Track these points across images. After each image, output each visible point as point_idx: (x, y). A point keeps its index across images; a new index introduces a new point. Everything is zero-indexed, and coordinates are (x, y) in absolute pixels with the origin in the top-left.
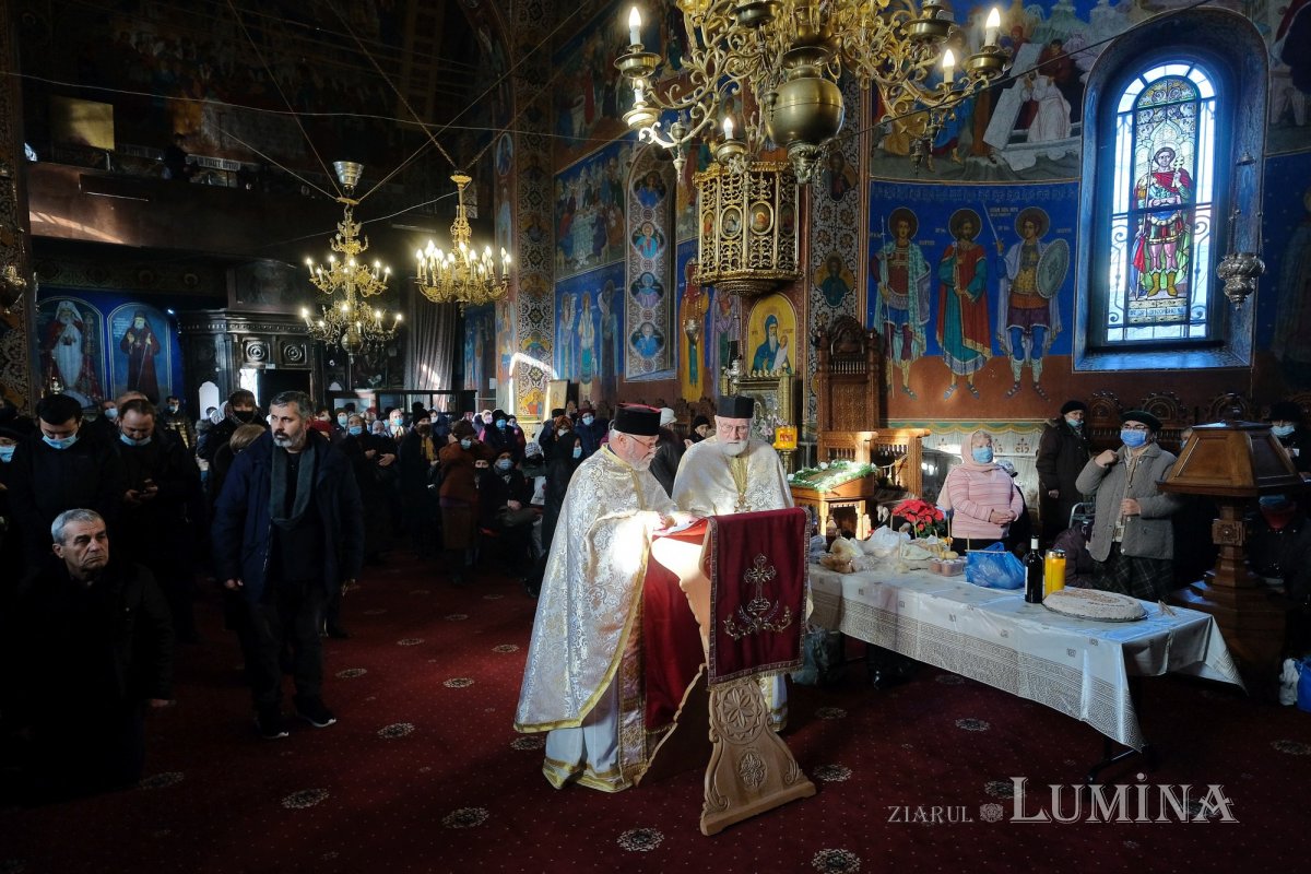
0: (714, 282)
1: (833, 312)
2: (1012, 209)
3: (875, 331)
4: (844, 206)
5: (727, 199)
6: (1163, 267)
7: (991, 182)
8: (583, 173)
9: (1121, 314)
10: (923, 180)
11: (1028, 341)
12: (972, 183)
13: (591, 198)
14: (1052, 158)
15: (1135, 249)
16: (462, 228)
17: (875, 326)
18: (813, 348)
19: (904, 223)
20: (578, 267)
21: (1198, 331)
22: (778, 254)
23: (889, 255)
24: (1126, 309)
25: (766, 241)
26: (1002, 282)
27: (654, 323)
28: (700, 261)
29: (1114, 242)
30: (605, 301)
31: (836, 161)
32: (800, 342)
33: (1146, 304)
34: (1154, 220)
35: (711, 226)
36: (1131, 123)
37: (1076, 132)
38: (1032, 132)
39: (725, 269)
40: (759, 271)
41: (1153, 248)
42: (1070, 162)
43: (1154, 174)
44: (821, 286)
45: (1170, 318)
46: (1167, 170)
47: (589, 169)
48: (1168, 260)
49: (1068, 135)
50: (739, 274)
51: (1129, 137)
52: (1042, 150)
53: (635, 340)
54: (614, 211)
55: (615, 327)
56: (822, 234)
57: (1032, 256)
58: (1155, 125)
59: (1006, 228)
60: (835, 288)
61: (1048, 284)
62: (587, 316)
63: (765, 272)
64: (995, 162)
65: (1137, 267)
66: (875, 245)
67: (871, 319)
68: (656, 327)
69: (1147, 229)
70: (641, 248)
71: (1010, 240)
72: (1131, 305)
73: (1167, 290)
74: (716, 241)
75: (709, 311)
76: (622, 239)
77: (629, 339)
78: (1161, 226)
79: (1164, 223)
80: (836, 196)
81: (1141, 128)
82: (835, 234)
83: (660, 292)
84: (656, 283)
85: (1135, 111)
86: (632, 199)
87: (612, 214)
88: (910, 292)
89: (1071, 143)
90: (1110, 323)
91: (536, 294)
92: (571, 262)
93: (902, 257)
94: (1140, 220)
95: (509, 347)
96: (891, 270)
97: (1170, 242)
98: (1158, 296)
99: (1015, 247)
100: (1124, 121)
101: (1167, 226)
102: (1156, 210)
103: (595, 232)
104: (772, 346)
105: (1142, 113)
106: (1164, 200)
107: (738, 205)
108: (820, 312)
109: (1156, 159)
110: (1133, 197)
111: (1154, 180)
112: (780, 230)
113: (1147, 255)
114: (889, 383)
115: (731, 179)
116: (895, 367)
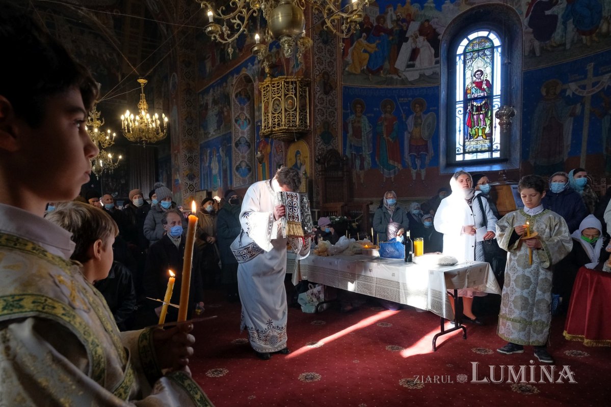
0: (270, 134)
1: (327, 148)
2: (409, 99)
3: (346, 156)
4: (330, 98)
5: (274, 94)
6: (480, 125)
7: (399, 86)
8: (211, 90)
9: (462, 148)
10: (368, 85)
11: (419, 161)
12: (390, 87)
13: (215, 102)
14: (427, 74)
15: (467, 118)
16: (143, 105)
17: (347, 154)
18: (317, 164)
19: (359, 106)
20: (210, 136)
21: (496, 155)
22: (299, 120)
23: (352, 121)
24: (464, 146)
25: (293, 114)
26: (406, 133)
27: (246, 160)
28: (263, 125)
29: (457, 115)
30: (223, 151)
31: (326, 76)
32: (311, 162)
33: (473, 143)
34: (475, 104)
35: (267, 107)
36: (463, 59)
37: (437, 62)
38: (417, 63)
39: (274, 127)
40: (290, 128)
41: (475, 116)
42: (435, 76)
43: (474, 82)
44: (320, 135)
45: (483, 149)
46: (480, 80)
47: (214, 89)
48: (482, 122)
49: (434, 63)
50: (281, 130)
51: (462, 66)
52: (422, 71)
53: (238, 169)
54: (226, 107)
55: (228, 163)
56: (320, 110)
57: (419, 121)
58: (474, 59)
59: (407, 108)
60: (327, 136)
61: (427, 133)
62: (215, 159)
63: (294, 128)
64: (400, 77)
65: (468, 126)
66: (345, 116)
67: (345, 151)
68: (248, 163)
69: (472, 108)
70: (239, 125)
71: (408, 113)
72: (466, 143)
73: (482, 136)
74: (270, 115)
75: (271, 153)
76: (230, 121)
77: (234, 168)
78: (478, 106)
79: (479, 105)
80: (326, 93)
81: (467, 61)
82: (326, 111)
83: (249, 146)
84: (247, 142)
85: (465, 53)
86: (234, 102)
87: (225, 109)
88: (363, 138)
89: (435, 67)
90: (457, 152)
91: (190, 149)
92: (207, 134)
93: (359, 122)
94: (469, 104)
95: (178, 175)
96: (353, 127)
97: (482, 114)
98: (478, 139)
99: (411, 117)
100: (460, 59)
101: (481, 106)
102: (475, 99)
103: (217, 118)
104: (299, 165)
105: (468, 54)
106: (479, 94)
107: (280, 97)
108: (320, 148)
109: (475, 76)
110: (465, 93)
111: (474, 85)
112: (300, 109)
113: (472, 120)
114: (354, 181)
115: (276, 85)
116: (356, 174)
